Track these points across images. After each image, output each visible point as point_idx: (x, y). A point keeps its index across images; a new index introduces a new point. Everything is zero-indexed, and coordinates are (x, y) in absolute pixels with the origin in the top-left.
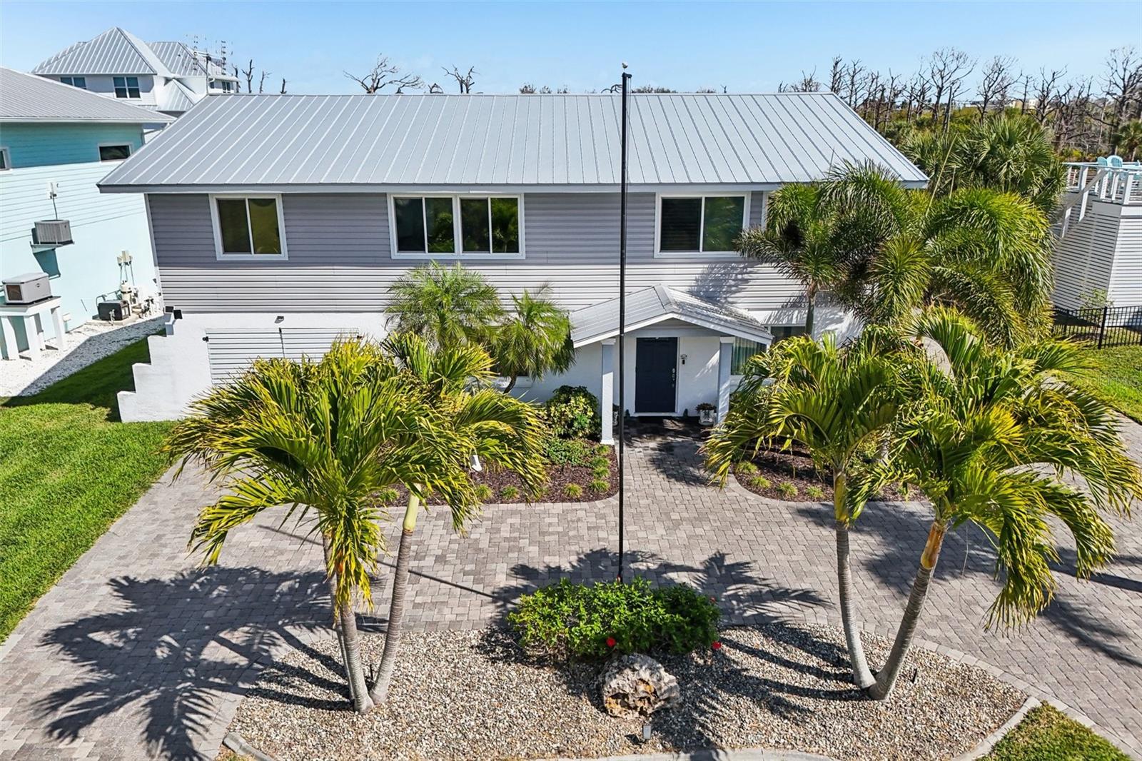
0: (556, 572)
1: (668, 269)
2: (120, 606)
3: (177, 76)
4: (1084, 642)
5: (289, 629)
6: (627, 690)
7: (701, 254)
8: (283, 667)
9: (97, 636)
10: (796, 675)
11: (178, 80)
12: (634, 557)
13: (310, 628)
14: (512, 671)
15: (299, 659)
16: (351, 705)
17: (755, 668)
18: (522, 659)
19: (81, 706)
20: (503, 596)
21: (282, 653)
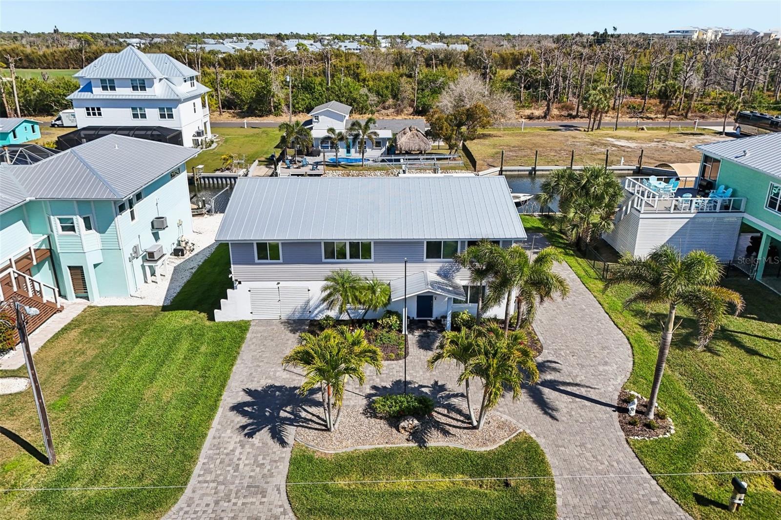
0: (385, 388)
1: (429, 265)
2: (248, 399)
3: (166, 77)
4: (546, 413)
5: (303, 407)
6: (406, 426)
7: (442, 260)
8: (305, 419)
9: (246, 408)
10: (456, 422)
11: (166, 79)
12: (410, 383)
13: (310, 406)
14: (373, 420)
15: (309, 417)
16: (329, 430)
17: (443, 420)
18: (376, 417)
19: (250, 429)
20: (369, 396)
21: (303, 414)
